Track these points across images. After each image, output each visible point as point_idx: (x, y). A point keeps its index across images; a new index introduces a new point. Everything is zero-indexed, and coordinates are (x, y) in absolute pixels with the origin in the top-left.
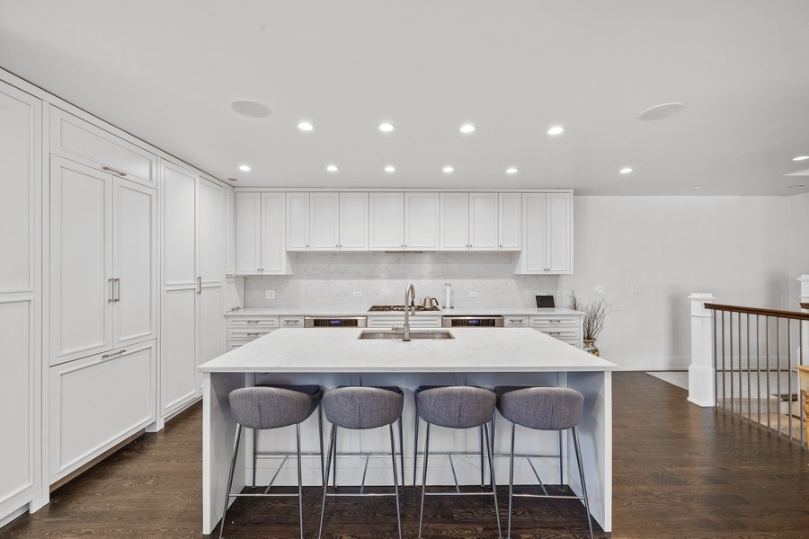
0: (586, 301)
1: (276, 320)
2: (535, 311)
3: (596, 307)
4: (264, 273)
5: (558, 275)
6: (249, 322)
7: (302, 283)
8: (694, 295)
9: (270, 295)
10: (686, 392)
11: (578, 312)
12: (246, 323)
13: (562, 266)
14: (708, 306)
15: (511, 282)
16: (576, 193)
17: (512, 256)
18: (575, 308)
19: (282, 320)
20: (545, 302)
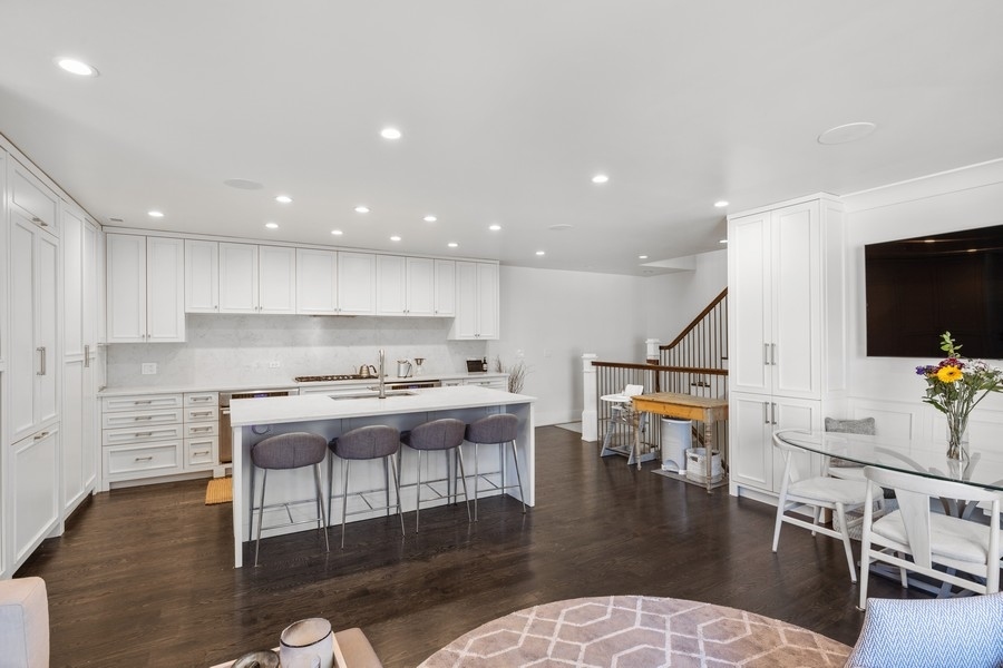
0: (508, 364)
1: (179, 399)
2: (466, 375)
3: (517, 368)
4: (151, 340)
5: (485, 341)
6: (137, 403)
7: (199, 353)
8: (585, 356)
9: (149, 369)
10: (581, 435)
11: (502, 374)
12: (133, 405)
13: (490, 331)
14: (594, 364)
15: (444, 348)
16: (501, 264)
17: (444, 323)
18: (500, 370)
19: (188, 399)
20: (476, 366)
